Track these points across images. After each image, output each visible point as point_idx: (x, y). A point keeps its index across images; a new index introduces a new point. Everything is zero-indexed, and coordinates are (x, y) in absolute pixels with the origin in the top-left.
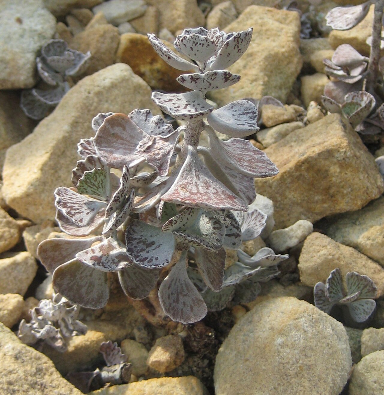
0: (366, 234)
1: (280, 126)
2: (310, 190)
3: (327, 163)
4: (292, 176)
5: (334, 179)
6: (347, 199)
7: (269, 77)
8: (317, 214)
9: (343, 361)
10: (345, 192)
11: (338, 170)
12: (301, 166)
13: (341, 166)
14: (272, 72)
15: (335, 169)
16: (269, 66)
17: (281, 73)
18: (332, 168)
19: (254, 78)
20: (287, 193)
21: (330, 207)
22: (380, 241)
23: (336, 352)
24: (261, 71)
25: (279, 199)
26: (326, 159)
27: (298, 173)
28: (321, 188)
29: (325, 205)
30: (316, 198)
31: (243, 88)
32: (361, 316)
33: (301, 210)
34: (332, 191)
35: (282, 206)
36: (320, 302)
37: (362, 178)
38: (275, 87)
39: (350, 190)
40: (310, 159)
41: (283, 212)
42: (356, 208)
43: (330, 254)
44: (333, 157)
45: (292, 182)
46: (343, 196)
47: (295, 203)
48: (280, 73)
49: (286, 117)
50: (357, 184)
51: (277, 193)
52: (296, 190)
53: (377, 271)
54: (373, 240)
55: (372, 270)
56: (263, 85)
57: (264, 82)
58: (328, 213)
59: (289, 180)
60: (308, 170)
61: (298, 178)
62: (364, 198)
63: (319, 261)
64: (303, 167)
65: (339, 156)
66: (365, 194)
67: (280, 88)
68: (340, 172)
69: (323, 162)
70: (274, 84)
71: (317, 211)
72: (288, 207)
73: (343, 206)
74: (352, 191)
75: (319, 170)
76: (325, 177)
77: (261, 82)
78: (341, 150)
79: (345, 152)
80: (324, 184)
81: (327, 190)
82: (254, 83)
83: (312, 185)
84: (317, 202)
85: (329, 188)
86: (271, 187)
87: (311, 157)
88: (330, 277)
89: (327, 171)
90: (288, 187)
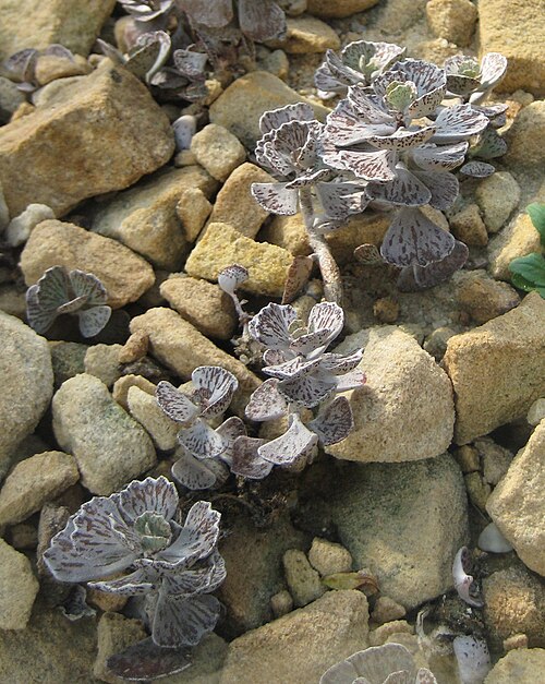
0: (127, 220)
1: (54, 82)
2: (59, 164)
3: (78, 127)
4: (32, 146)
5: (87, 148)
6: (107, 175)
7: (62, 19)
8: (73, 196)
9: (24, 389)
10: (103, 165)
11: (92, 137)
12: (43, 133)
13: (95, 131)
14: (67, 13)
15: (88, 135)
16: (63, 6)
17: (81, 13)
18: (84, 134)
19: (44, 21)
20: (29, 170)
21: (86, 185)
22: (141, 229)
23: (16, 376)
24: (53, 12)
25: (20, 178)
26: (75, 122)
27: (41, 143)
28: (74, 161)
29: (80, 184)
30: (68, 174)
31: (29, 36)
32: (91, 329)
33: (51, 191)
34: (87, 164)
35: (26, 187)
36: (34, 311)
37: (124, 145)
38: (72, 33)
39: (109, 161)
40: (55, 124)
41: (28, 195)
42: (120, 186)
43: (50, 248)
44: (85, 119)
45: (34, 155)
46: (102, 170)
47: (42, 183)
48: (78, 14)
49: (61, 71)
50: (118, 154)
51: (17, 170)
52: (39, 165)
53: (135, 268)
54: (134, 227)
55: (127, 268)
56: (53, 30)
57: (55, 26)
58: (86, 194)
59: (30, 153)
60: (53, 137)
61: (41, 148)
62: (129, 172)
63: (39, 257)
64: (46, 135)
65: (92, 117)
66: (131, 167)
67: (80, 33)
68: (95, 139)
69: (72, 126)
70: (70, 28)
71: (71, 192)
72: (33, 187)
73: (104, 183)
74: (112, 163)
75: (68, 138)
76: (78, 146)
77: (51, 27)
78: (94, 109)
79: (99, 112)
80: (76, 155)
81: (81, 162)
82: (44, 28)
83: (60, 158)
84: (69, 180)
85: (84, 160)
86: (8, 162)
87: (56, 121)
88: (44, 277)
89: (78, 138)
90: (29, 162)
